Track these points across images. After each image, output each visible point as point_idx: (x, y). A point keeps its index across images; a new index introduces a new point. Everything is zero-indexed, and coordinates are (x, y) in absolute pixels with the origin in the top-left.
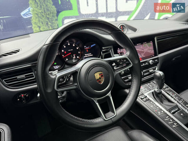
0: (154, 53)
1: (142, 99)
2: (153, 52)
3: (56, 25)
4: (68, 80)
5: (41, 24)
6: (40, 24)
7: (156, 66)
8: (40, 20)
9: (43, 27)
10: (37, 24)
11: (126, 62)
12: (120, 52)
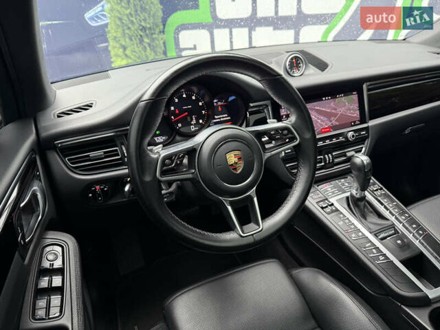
0: (359, 116)
1: (322, 208)
2: (356, 114)
3: (162, 42)
4: (178, 162)
5: (127, 40)
6: (126, 42)
7: (364, 144)
8: (127, 31)
9: (133, 47)
10: (119, 40)
11: (288, 134)
12: (285, 113)
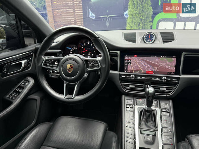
1: (126, 107)
2: (173, 69)
3: (149, 26)
10: (130, 24)
11: (96, 63)
12: (127, 59)
